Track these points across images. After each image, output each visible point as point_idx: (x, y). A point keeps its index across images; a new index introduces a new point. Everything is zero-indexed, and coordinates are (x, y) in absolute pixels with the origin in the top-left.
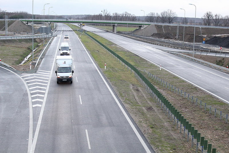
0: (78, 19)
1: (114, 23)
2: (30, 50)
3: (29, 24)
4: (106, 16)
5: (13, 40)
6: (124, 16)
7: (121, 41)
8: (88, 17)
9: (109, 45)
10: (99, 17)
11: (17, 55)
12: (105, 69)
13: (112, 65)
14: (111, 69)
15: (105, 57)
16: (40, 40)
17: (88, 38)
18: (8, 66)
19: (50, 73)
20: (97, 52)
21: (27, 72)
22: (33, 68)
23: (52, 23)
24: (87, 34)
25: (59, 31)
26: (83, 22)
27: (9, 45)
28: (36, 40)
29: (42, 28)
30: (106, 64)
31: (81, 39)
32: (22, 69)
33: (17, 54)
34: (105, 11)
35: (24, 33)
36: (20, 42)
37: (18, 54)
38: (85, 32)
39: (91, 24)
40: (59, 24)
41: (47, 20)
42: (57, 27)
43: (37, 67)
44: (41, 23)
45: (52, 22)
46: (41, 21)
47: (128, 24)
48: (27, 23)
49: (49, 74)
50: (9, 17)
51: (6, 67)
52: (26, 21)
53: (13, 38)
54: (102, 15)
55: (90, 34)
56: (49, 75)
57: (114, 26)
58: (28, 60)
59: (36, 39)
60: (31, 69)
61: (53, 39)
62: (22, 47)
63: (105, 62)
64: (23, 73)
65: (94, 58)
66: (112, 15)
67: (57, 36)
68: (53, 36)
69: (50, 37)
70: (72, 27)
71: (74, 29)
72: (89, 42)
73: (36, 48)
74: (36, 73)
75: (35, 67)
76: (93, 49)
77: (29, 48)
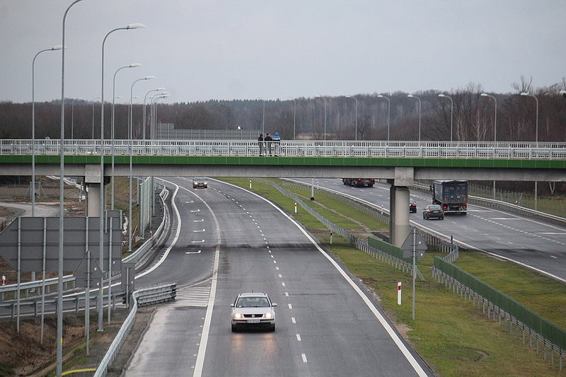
0: (365, 132)
16: (17, 338)
17: (477, 312)
23: (122, 173)
25: (191, 247)
31: (404, 329)
39: (494, 177)
40: (178, 184)
41: (75, 148)
42: (166, 217)
45: (122, 163)
46: (24, 162)
55: (492, 277)
67: (179, 304)
68: (134, 296)
69: (110, 306)
70: (305, 207)
71: (330, 228)
72: (485, 356)
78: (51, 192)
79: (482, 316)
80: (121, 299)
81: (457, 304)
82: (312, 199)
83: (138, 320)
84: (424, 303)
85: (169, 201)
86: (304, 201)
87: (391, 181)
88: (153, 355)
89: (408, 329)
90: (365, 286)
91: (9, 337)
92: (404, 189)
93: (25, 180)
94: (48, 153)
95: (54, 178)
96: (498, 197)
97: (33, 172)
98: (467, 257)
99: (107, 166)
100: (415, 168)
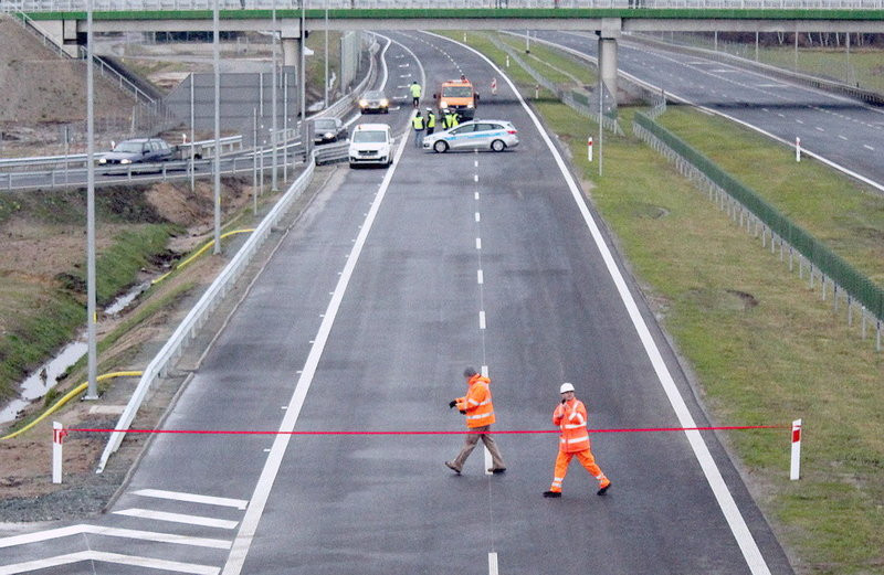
2: (83, 299)
3: (95, 48)
12: (795, 474)
14: (849, 478)
15: (811, 356)
19: (237, 515)
20: (740, 305)
21: (18, 511)
22: (79, 466)
24: (653, 129)
26: (627, 18)
28: (153, 197)
31: (588, 185)
35: (40, 135)
38: (652, 116)
40: (391, 38)
42: (372, 71)
43: (124, 457)
45: (316, 17)
48: (81, 39)
49: (231, 525)
52: (62, 17)
56: (230, 535)
58: (53, 396)
59: (149, 187)
60: (57, 479)
62: (6, 274)
63: (802, 408)
65: (701, 368)
68: (313, 155)
69: (286, 165)
70: (518, 60)
71: (540, 81)
72: (667, 213)
73: (141, 277)
74: (103, 514)
75: (105, 458)
76: (696, 284)
77: (72, 278)
78: (262, 47)
79: (674, 172)
80: (301, 157)
81: (652, 160)
82: (528, 52)
83: (316, 179)
84: (616, 159)
85: (378, 56)
86: (518, 54)
87: (598, 33)
89: (592, 186)
90: (559, 142)
91: (183, 196)
92: (612, 40)
95: (266, 33)
96: (721, 48)
98: (675, 110)
100: (623, 19)
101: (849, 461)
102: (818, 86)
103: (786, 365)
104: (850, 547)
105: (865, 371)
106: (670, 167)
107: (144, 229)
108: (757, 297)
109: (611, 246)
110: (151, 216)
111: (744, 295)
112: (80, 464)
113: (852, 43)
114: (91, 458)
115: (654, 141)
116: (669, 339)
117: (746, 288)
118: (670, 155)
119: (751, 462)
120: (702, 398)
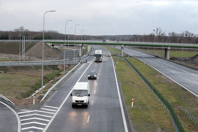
1: (167, 46)
2: (46, 80)
3: (55, 47)
4: (159, 36)
5: (27, 66)
6: (185, 36)
7: (171, 70)
8: (135, 38)
9: (152, 74)
10: (151, 38)
11: (27, 86)
12: (132, 106)
13: (144, 102)
14: (140, 107)
15: (139, 90)
18: (7, 99)
19: (57, 109)
20: (131, 83)
21: (27, 108)
23: (84, 45)
26: (125, 45)
27: (21, 73)
28: (58, 67)
29: (72, 52)
30: (133, 100)
32: (24, 103)
33: (26, 84)
34: (159, 30)
36: (36, 69)
37: (28, 84)
38: (127, 58)
43: (44, 101)
44: (72, 46)
46: (74, 43)
47: (184, 47)
48: (53, 45)
49: (55, 111)
50: (32, 38)
51: (4, 101)
52: (50, 42)
53: (27, 64)
54: (154, 36)
57: (166, 50)
59: (58, 65)
60: (34, 104)
61: (79, 66)
62: (37, 76)
64: (23, 109)
65: (124, 92)
66: (167, 35)
67: (87, 63)
68: (80, 62)
71: (114, 53)
72: (125, 71)
73: (55, 77)
74: (39, 109)
75: (41, 101)
76: (126, 80)
77: (45, 77)
81: (125, 64)
86: (112, 49)
87: (121, 47)
88: (80, 70)
89: (116, 67)
90: (114, 61)
92: (123, 48)
93: (74, 46)
94: (77, 42)
97: (75, 45)
98: (130, 57)
99: (82, 44)
100: (124, 45)
101: (140, 105)
102: (151, 55)
103: (135, 92)
104: (137, 116)
105: (146, 93)
106: (127, 65)
107: (56, 71)
108: (134, 82)
109: (116, 75)
110: (58, 69)
111: (132, 82)
112: (37, 102)
113: (155, 49)
114: (39, 101)
115: (126, 61)
116: (121, 87)
117: (133, 81)
118: (128, 63)
119: (127, 104)
120: (123, 96)
